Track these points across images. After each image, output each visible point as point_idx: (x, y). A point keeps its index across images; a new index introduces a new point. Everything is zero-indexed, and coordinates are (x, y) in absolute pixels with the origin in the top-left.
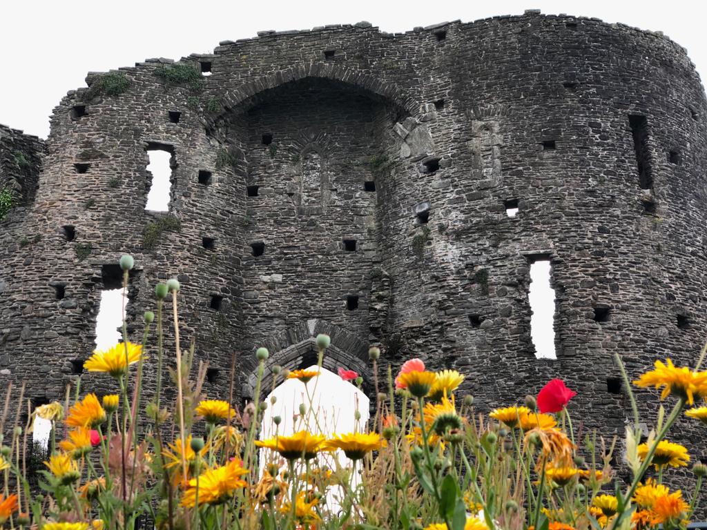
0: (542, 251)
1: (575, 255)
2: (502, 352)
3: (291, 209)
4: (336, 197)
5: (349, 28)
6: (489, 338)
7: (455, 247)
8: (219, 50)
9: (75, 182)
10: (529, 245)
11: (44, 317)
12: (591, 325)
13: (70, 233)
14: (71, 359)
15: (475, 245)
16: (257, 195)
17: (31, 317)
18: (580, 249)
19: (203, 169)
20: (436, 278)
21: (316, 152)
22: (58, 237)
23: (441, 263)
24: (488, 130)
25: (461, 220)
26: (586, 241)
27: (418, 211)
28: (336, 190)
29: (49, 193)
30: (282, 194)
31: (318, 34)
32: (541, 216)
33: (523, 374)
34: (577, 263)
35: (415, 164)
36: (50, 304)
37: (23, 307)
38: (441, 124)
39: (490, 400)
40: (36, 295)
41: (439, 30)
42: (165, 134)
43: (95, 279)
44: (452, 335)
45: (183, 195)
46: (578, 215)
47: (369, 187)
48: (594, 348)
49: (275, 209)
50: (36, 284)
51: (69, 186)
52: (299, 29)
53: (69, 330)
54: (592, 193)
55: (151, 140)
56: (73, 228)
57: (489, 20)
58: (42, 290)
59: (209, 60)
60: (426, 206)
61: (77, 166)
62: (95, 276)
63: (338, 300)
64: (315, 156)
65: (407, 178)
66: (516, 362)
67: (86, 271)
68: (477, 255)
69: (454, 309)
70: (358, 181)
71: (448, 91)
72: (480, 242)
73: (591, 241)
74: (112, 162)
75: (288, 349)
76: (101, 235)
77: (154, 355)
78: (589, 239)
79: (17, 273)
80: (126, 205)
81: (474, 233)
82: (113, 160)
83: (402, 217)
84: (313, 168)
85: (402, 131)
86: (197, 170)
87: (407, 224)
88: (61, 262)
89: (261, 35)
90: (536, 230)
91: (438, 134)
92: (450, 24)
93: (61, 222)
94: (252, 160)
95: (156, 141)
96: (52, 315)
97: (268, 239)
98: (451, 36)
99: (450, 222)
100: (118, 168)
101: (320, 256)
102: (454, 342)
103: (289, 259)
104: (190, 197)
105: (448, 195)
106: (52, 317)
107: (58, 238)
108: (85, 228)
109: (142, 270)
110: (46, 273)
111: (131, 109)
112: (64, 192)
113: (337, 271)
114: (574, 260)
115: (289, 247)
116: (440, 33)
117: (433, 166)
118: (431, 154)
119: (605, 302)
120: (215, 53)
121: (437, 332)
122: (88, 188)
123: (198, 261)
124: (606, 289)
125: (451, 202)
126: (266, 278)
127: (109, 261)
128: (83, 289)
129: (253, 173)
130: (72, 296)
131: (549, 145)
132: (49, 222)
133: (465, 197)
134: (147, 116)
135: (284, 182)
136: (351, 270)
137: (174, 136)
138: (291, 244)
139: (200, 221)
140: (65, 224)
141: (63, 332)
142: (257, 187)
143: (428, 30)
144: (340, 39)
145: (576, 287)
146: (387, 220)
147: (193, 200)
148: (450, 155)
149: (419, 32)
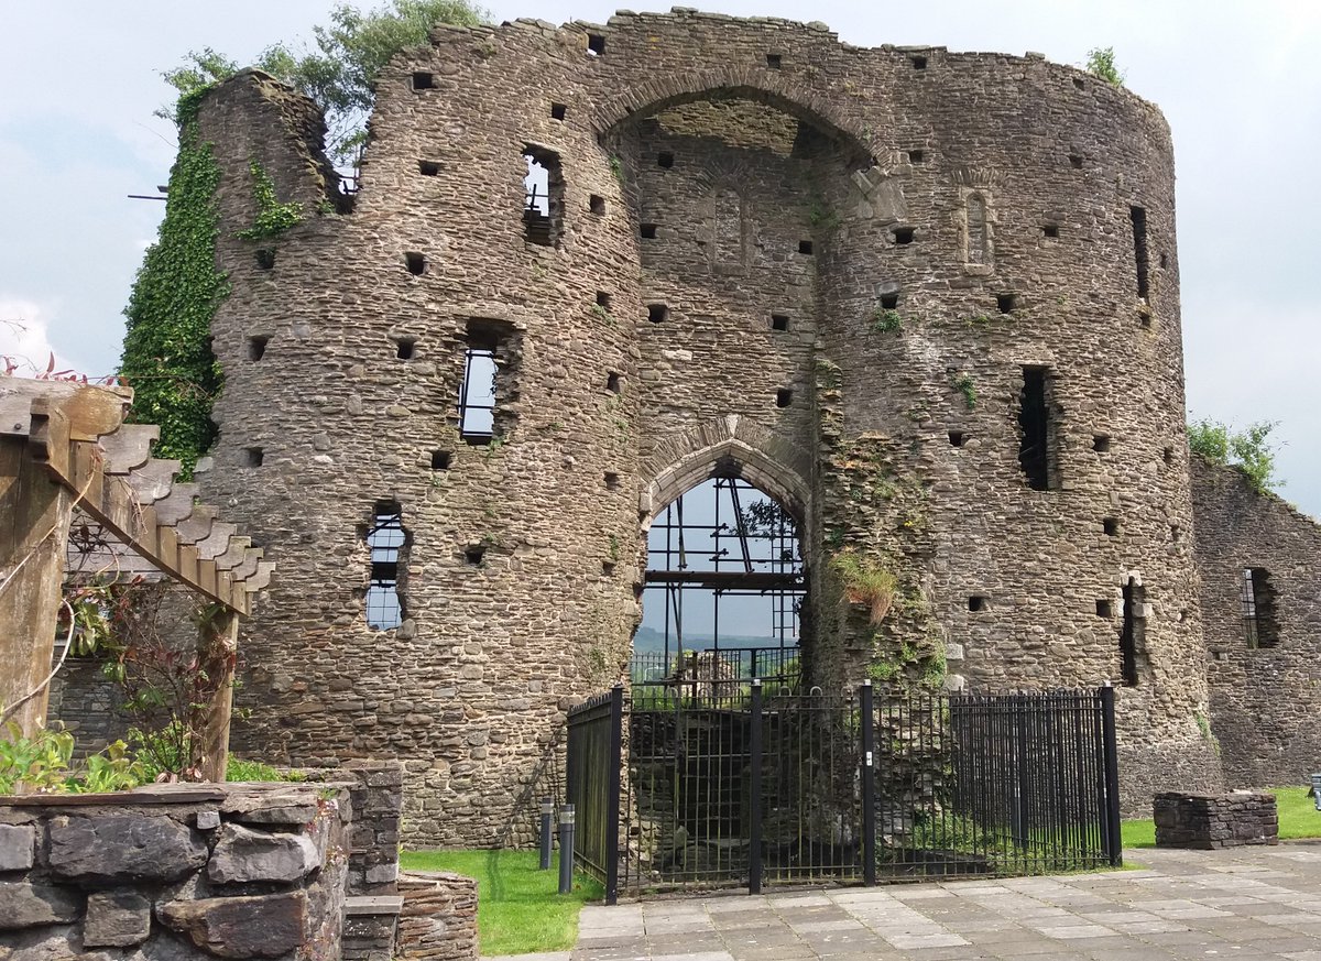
0: (1040, 362)
1: (1075, 371)
2: (990, 479)
3: (702, 264)
4: (762, 256)
5: (799, 28)
6: (976, 461)
7: (933, 344)
8: (616, 21)
9: (422, 189)
10: (1026, 354)
11: (383, 385)
12: (1090, 456)
13: (416, 264)
14: (431, 448)
15: (959, 345)
16: (653, 237)
17: (362, 382)
18: (1081, 365)
19: (594, 193)
20: (909, 381)
21: (734, 190)
22: (399, 266)
23: (915, 363)
24: (978, 199)
25: (942, 312)
26: (1086, 354)
27: (882, 291)
28: (762, 246)
29: (380, 198)
30: (688, 240)
31: (758, 25)
32: (1041, 320)
33: (1015, 509)
34: (1077, 381)
35: (878, 230)
36: (393, 367)
37: (346, 367)
38: (918, 182)
39: (976, 536)
40: (369, 350)
41: (915, 54)
42: (548, 135)
43: (456, 336)
44: (929, 454)
45: (573, 228)
46: (1079, 323)
47: (805, 248)
48: (1093, 482)
49: (680, 260)
50: (367, 335)
51: (413, 194)
52: (733, 14)
53: (426, 407)
54: (1093, 296)
55: (531, 141)
56: (422, 256)
57: (985, 55)
58: (379, 345)
59: (601, 34)
60: (894, 288)
61: (421, 163)
62: (457, 331)
63: (766, 393)
64: (732, 195)
65: (867, 245)
66: (1007, 493)
67: (445, 323)
68: (962, 358)
69: (930, 422)
70: (793, 237)
71: (928, 140)
72: (965, 343)
73: (1091, 356)
74: (476, 166)
75: (701, 451)
76: (465, 273)
77: (544, 450)
78: (1089, 353)
79: (333, 313)
80: (499, 233)
81: (958, 330)
82: (477, 162)
83: (859, 295)
84: (730, 212)
85: (863, 182)
86: (588, 193)
87: (865, 304)
88: (405, 305)
89: (678, 12)
90: (1033, 337)
91: (913, 195)
92: (934, 49)
93: (400, 245)
94: (646, 187)
95: (537, 143)
96: (398, 382)
97: (673, 302)
98: (932, 64)
99: (927, 312)
100: (486, 177)
101: (742, 333)
102: (931, 462)
103: (701, 332)
104: (580, 231)
105: (926, 277)
106: (398, 386)
107: (398, 269)
108: (441, 260)
109: (525, 330)
110: (383, 320)
111: (500, 90)
112: (404, 201)
113: (764, 354)
114: (1075, 377)
115: (700, 316)
116: (919, 59)
117: (904, 236)
118: (903, 221)
119: (1103, 430)
120: (609, 24)
121: (908, 448)
122: (443, 199)
123: (592, 325)
124: (1105, 413)
125: (928, 286)
126: (670, 354)
127: (478, 313)
128: (442, 349)
129: (648, 205)
130: (427, 358)
131: (1051, 232)
132: (382, 243)
133: (947, 283)
134: (523, 105)
135: (692, 224)
136: (783, 355)
137: (559, 140)
138: (702, 311)
139: (593, 267)
140: (410, 250)
141: (417, 409)
142: (655, 226)
143: (900, 51)
144: (788, 41)
145: (1076, 410)
146: (835, 297)
147: (584, 237)
148: (929, 225)
149: (887, 51)
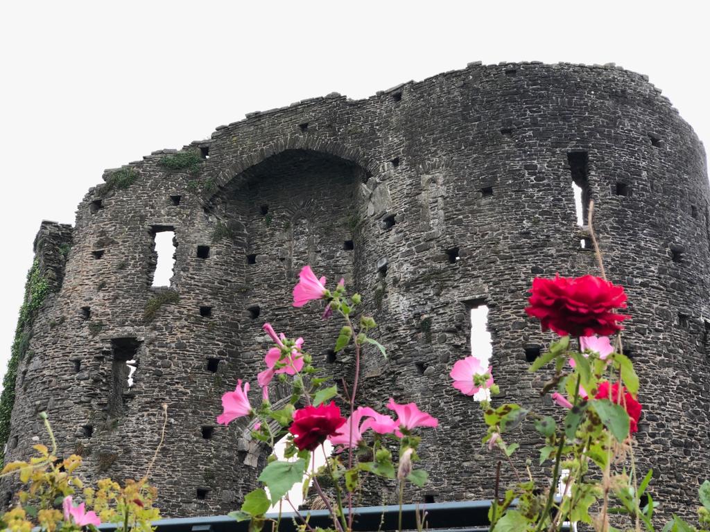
0: (477, 297)
1: (508, 298)
2: (441, 397)
3: (282, 273)
4: (320, 259)
5: (320, 101)
6: (431, 383)
7: (405, 298)
8: (216, 135)
9: (92, 268)
10: (466, 292)
11: (64, 389)
12: (521, 366)
13: (87, 312)
14: (82, 425)
15: (421, 295)
16: (255, 263)
17: (56, 389)
18: (513, 291)
19: (201, 244)
20: (389, 329)
21: (305, 218)
22: (77, 317)
23: (395, 315)
24: (435, 182)
25: (410, 272)
26: (520, 282)
27: (380, 265)
28: (320, 251)
29: (72, 279)
30: (275, 260)
31: (294, 110)
32: (478, 262)
33: (458, 418)
34: (510, 306)
35: (377, 221)
36: (69, 378)
37: (50, 381)
38: (396, 181)
39: (430, 445)
40: (59, 370)
41: (395, 92)
42: (166, 217)
43: (104, 352)
44: (401, 383)
45: (182, 270)
46: (512, 258)
47: (349, 246)
48: (523, 388)
49: (269, 274)
50: (60, 361)
51: (87, 272)
52: (279, 107)
53: (83, 399)
54: (526, 234)
55: (154, 224)
56: (89, 308)
57: (436, 77)
58: (64, 365)
59: (207, 145)
60: (385, 261)
61: (94, 253)
62: (105, 349)
63: (320, 355)
64: (304, 222)
65: (371, 235)
66: (452, 407)
67: (98, 345)
68: (423, 304)
69: (403, 358)
70: (338, 242)
71: (402, 149)
72: (426, 292)
73: (524, 283)
74: (120, 247)
75: (276, 404)
76: (110, 313)
77: (152, 417)
78: (522, 280)
79: (48, 351)
80: (131, 284)
81: (420, 283)
82: (122, 245)
83: (368, 273)
84: (302, 233)
85: (366, 191)
86: (195, 246)
87: (372, 279)
88: (78, 339)
89: (249, 116)
90: (473, 276)
91: (394, 191)
92: (405, 85)
93: (80, 304)
94: (250, 230)
95: (158, 224)
96: (70, 387)
97: (263, 303)
98: (405, 96)
99: (402, 274)
100: (125, 252)
101: (305, 315)
102: (402, 390)
103: (280, 320)
104: (188, 271)
105: (401, 249)
106: (70, 389)
107: (77, 318)
108: (98, 308)
109: (143, 341)
110: (68, 350)
111: (138, 198)
112: (84, 278)
113: (319, 327)
114: (507, 303)
115: (279, 309)
116: (396, 95)
117: (391, 221)
118: (389, 211)
119: (535, 342)
120: (212, 138)
121: (390, 381)
122: (102, 272)
123: (195, 329)
124: (537, 328)
125: (404, 255)
126: (260, 339)
127: (115, 336)
128: (94, 362)
129: (252, 242)
130: (86, 369)
131: (487, 192)
132: (71, 305)
133: (414, 249)
134: (151, 203)
135: (276, 248)
136: (331, 326)
137: (174, 218)
138: (281, 305)
139: (197, 291)
140: (83, 306)
141: (77, 401)
142: (255, 255)
143: (388, 93)
144: (313, 111)
145: (508, 329)
146: (359, 277)
147: (191, 274)
148: (403, 210)
149: (381, 95)
